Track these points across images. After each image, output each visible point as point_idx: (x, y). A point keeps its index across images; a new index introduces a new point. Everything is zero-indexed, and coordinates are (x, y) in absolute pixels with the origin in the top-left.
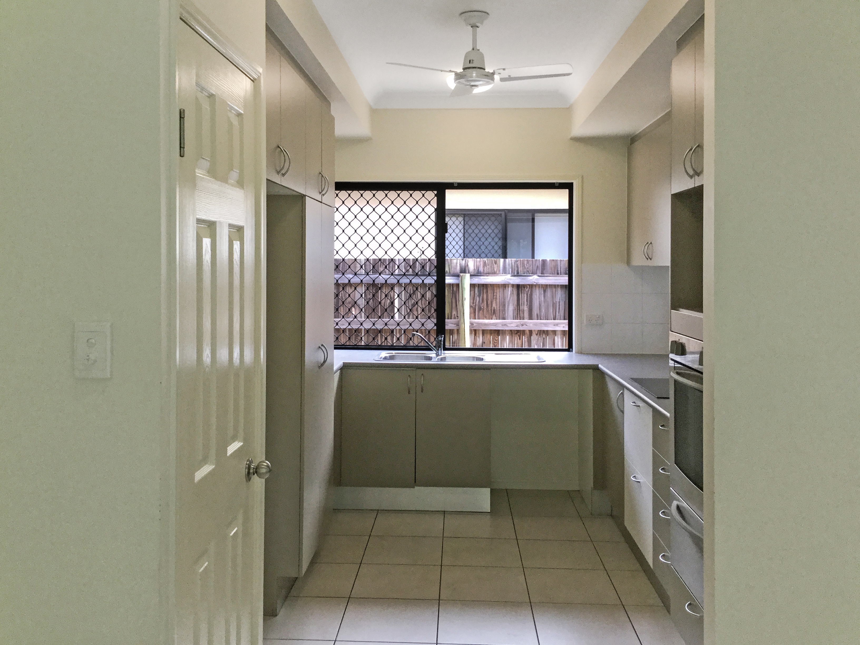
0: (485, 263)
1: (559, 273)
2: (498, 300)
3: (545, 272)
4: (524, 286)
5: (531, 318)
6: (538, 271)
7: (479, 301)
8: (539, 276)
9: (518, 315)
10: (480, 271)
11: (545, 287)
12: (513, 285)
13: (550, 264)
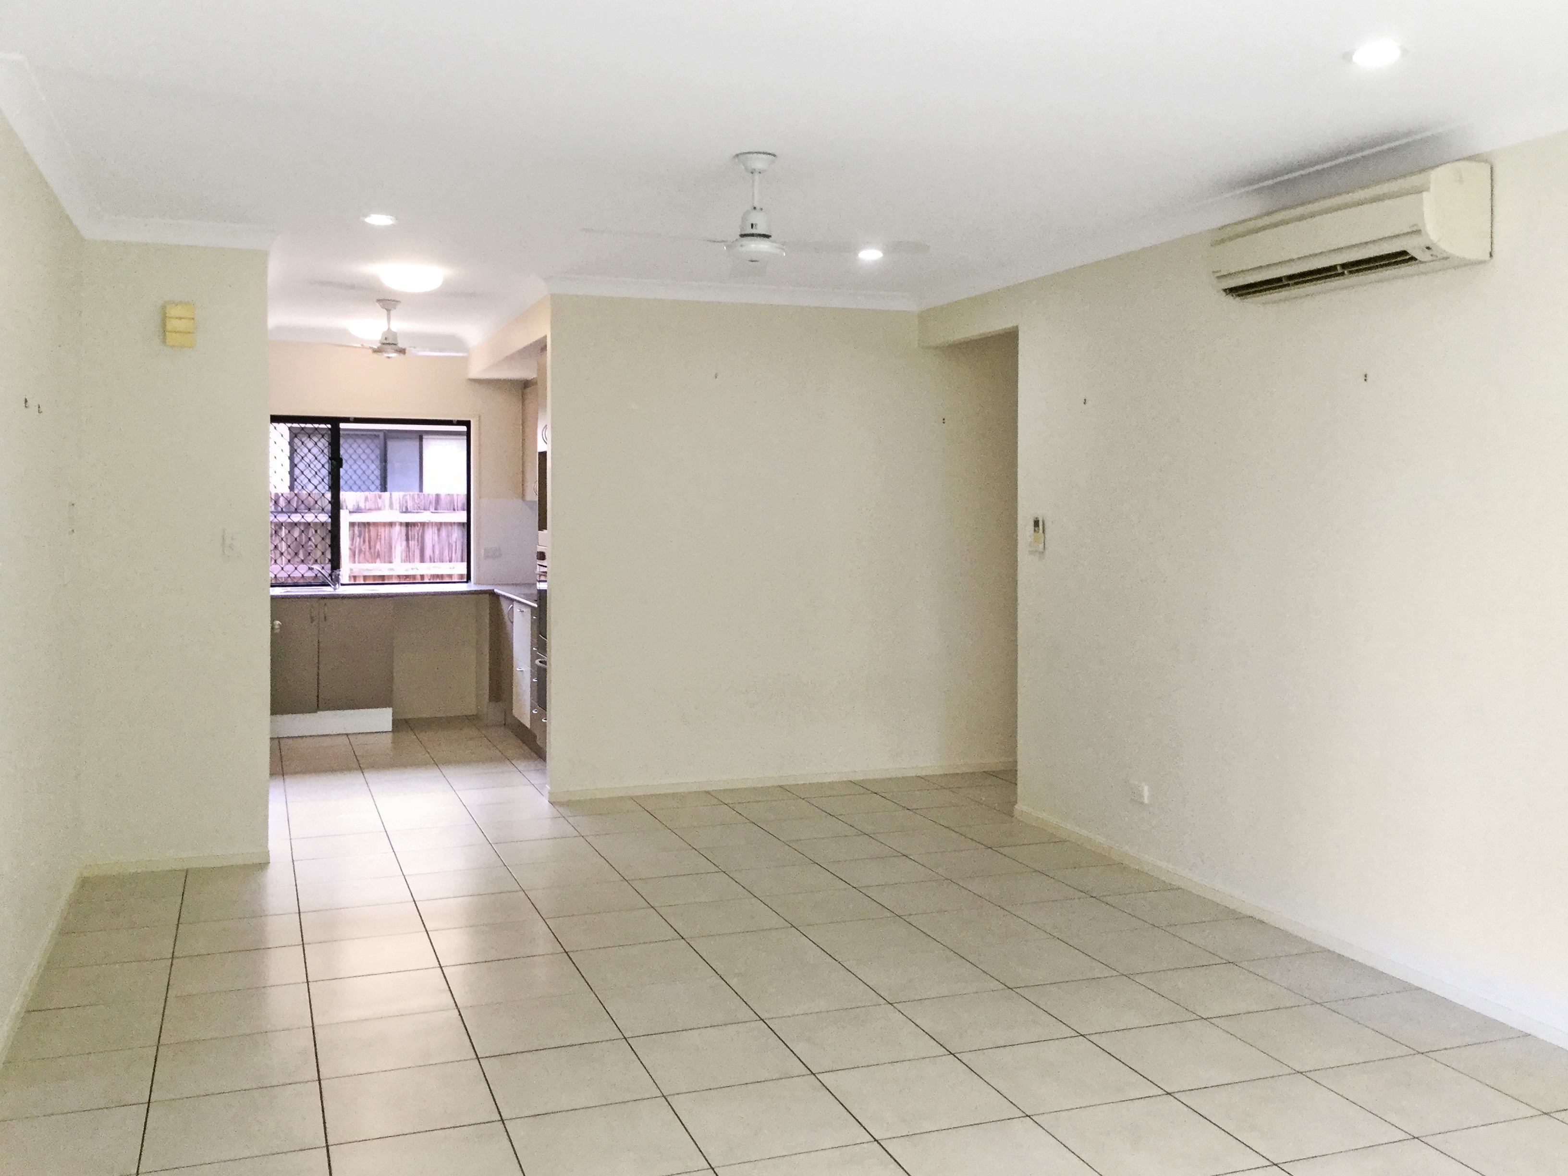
0: (366, 499)
1: (456, 509)
2: (383, 541)
3: (439, 507)
4: (414, 524)
5: (422, 560)
6: (431, 507)
7: (360, 542)
8: (432, 512)
9: (408, 559)
10: (361, 507)
11: (440, 525)
12: (401, 524)
13: (445, 498)
